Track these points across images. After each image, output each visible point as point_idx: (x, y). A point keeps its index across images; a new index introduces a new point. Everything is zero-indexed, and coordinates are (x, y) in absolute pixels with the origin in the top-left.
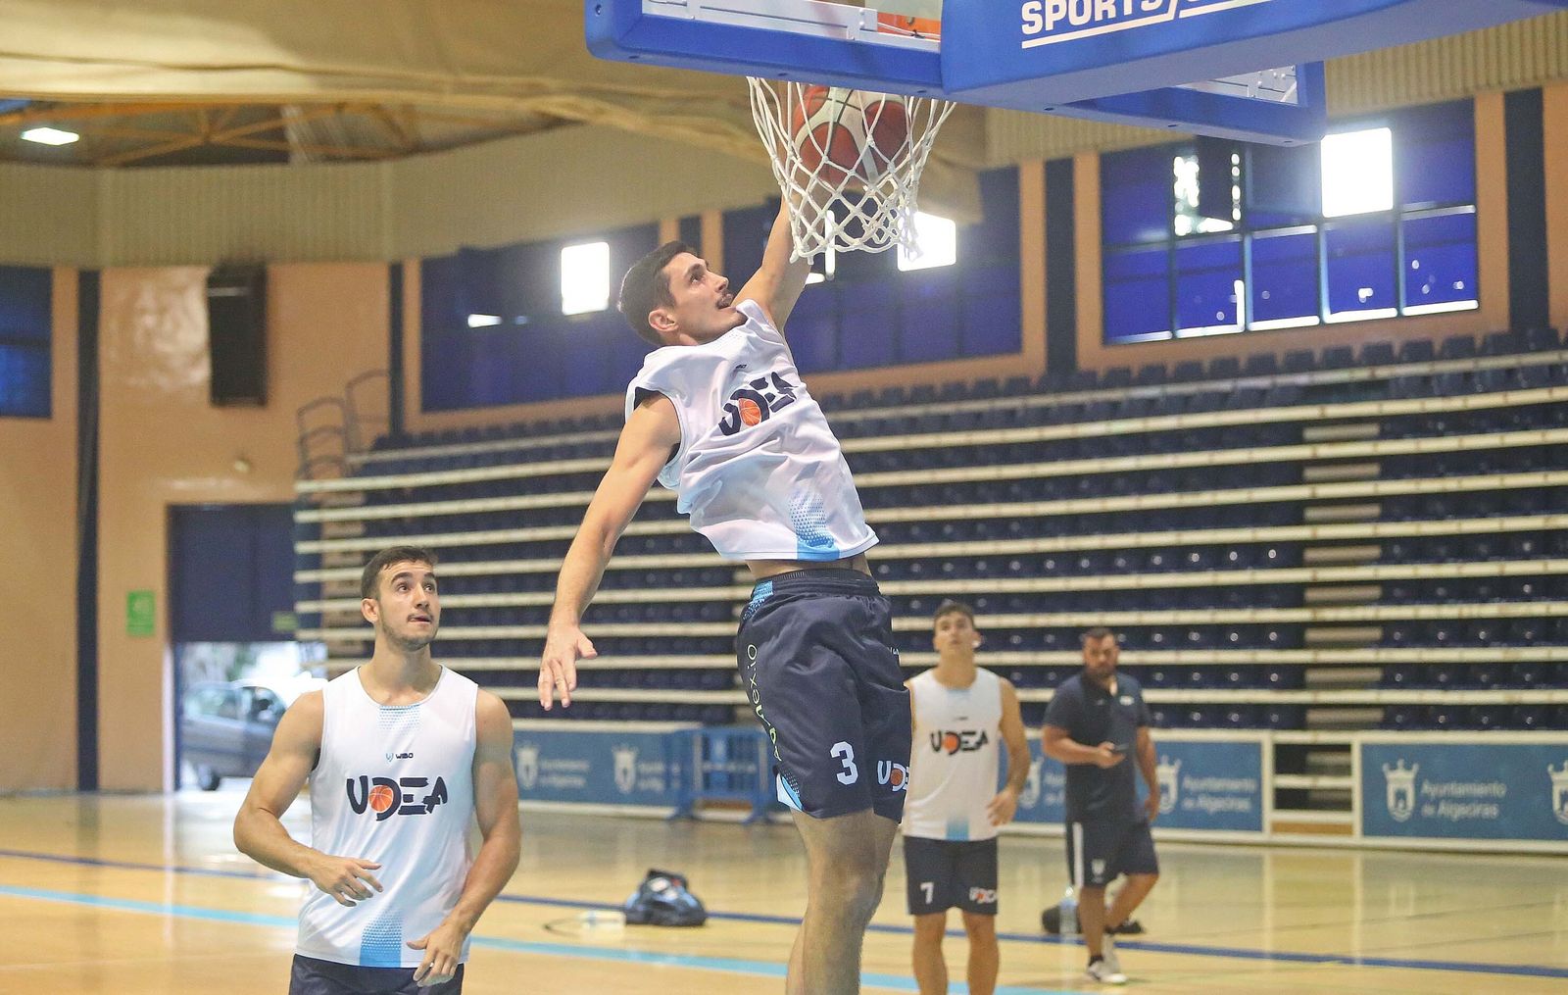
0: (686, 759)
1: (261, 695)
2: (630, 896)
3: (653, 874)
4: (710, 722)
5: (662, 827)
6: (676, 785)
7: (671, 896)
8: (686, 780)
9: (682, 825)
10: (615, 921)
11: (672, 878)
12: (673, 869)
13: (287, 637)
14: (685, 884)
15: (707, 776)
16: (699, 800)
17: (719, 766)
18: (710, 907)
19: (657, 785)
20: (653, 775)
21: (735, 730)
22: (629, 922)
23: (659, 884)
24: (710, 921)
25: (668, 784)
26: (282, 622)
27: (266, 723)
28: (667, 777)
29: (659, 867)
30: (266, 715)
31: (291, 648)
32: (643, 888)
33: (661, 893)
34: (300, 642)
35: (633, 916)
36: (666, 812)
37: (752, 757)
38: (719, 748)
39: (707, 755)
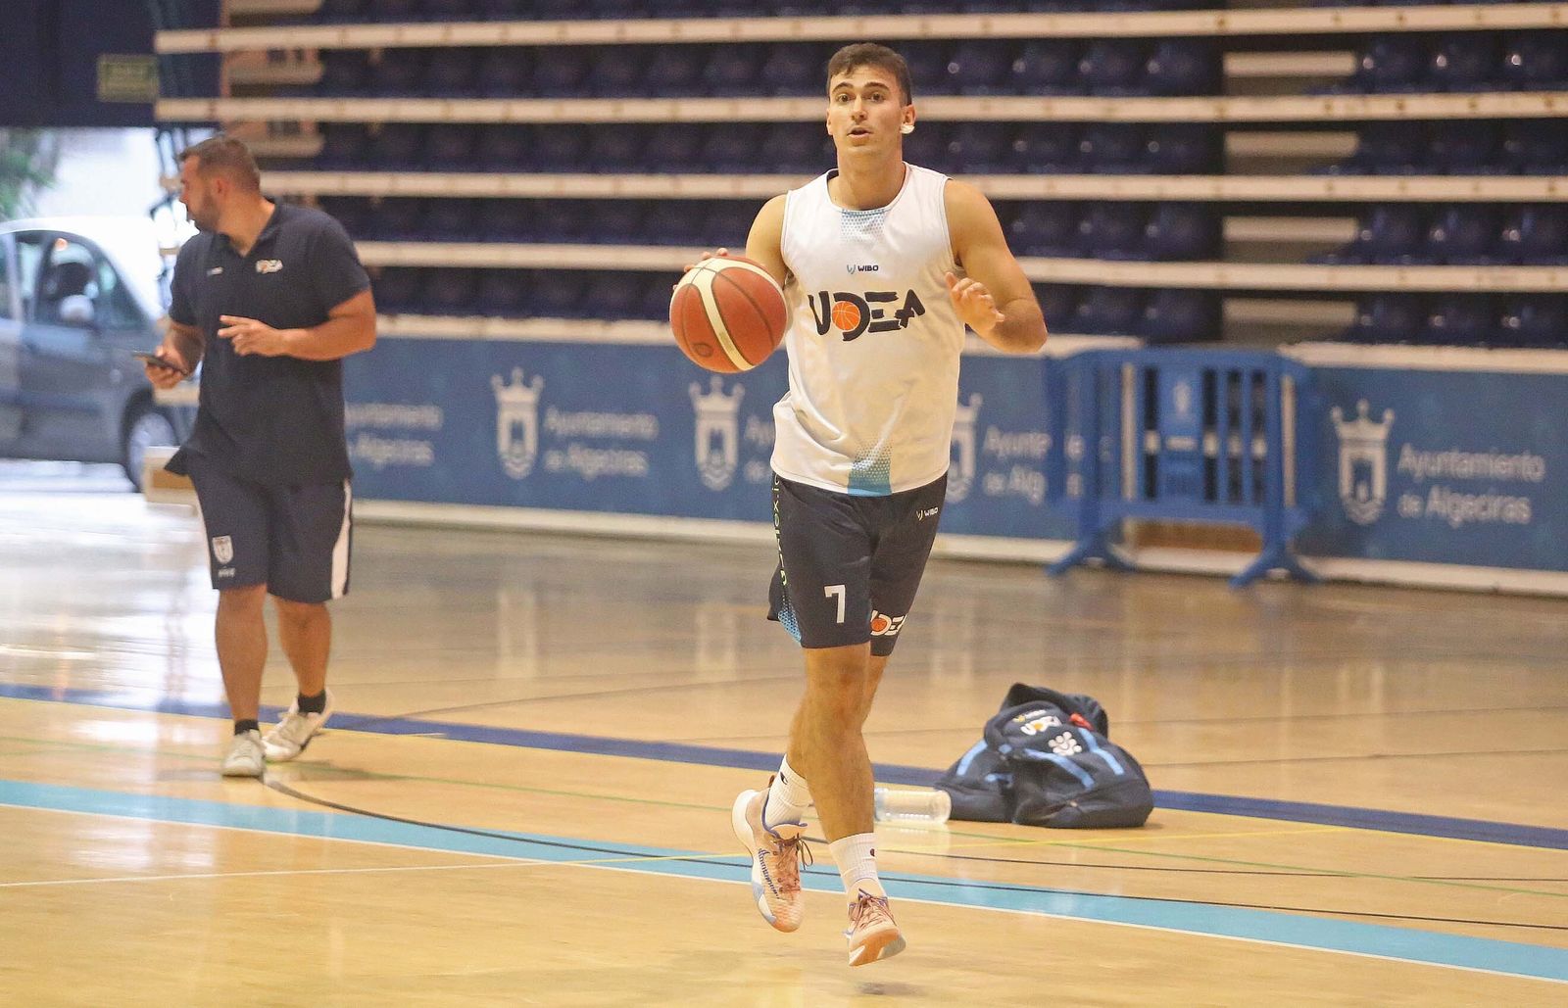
0: (1100, 425)
1: (63, 253)
2: (965, 750)
3: (1022, 697)
4: (1160, 337)
5: (1041, 587)
6: (1074, 484)
7: (1064, 750)
8: (1100, 475)
9: (1088, 584)
10: (930, 810)
11: (1064, 706)
12: (1070, 687)
13: (134, 114)
14: (1101, 724)
15: (1150, 464)
16: (1130, 527)
17: (1181, 443)
18: (1157, 781)
19: (1031, 486)
20: (1025, 461)
21: (1220, 355)
22: (958, 814)
23: (1037, 722)
24: (1157, 814)
25: (1056, 488)
26: (118, 78)
27: (76, 323)
28: (1055, 466)
29: (1033, 682)
30: (76, 305)
31: (140, 139)
32: (997, 731)
33: (1042, 742)
34: (163, 127)
35: (974, 799)
36: (1054, 551)
37: (1262, 422)
38: (1182, 399)
39: (1150, 417)
